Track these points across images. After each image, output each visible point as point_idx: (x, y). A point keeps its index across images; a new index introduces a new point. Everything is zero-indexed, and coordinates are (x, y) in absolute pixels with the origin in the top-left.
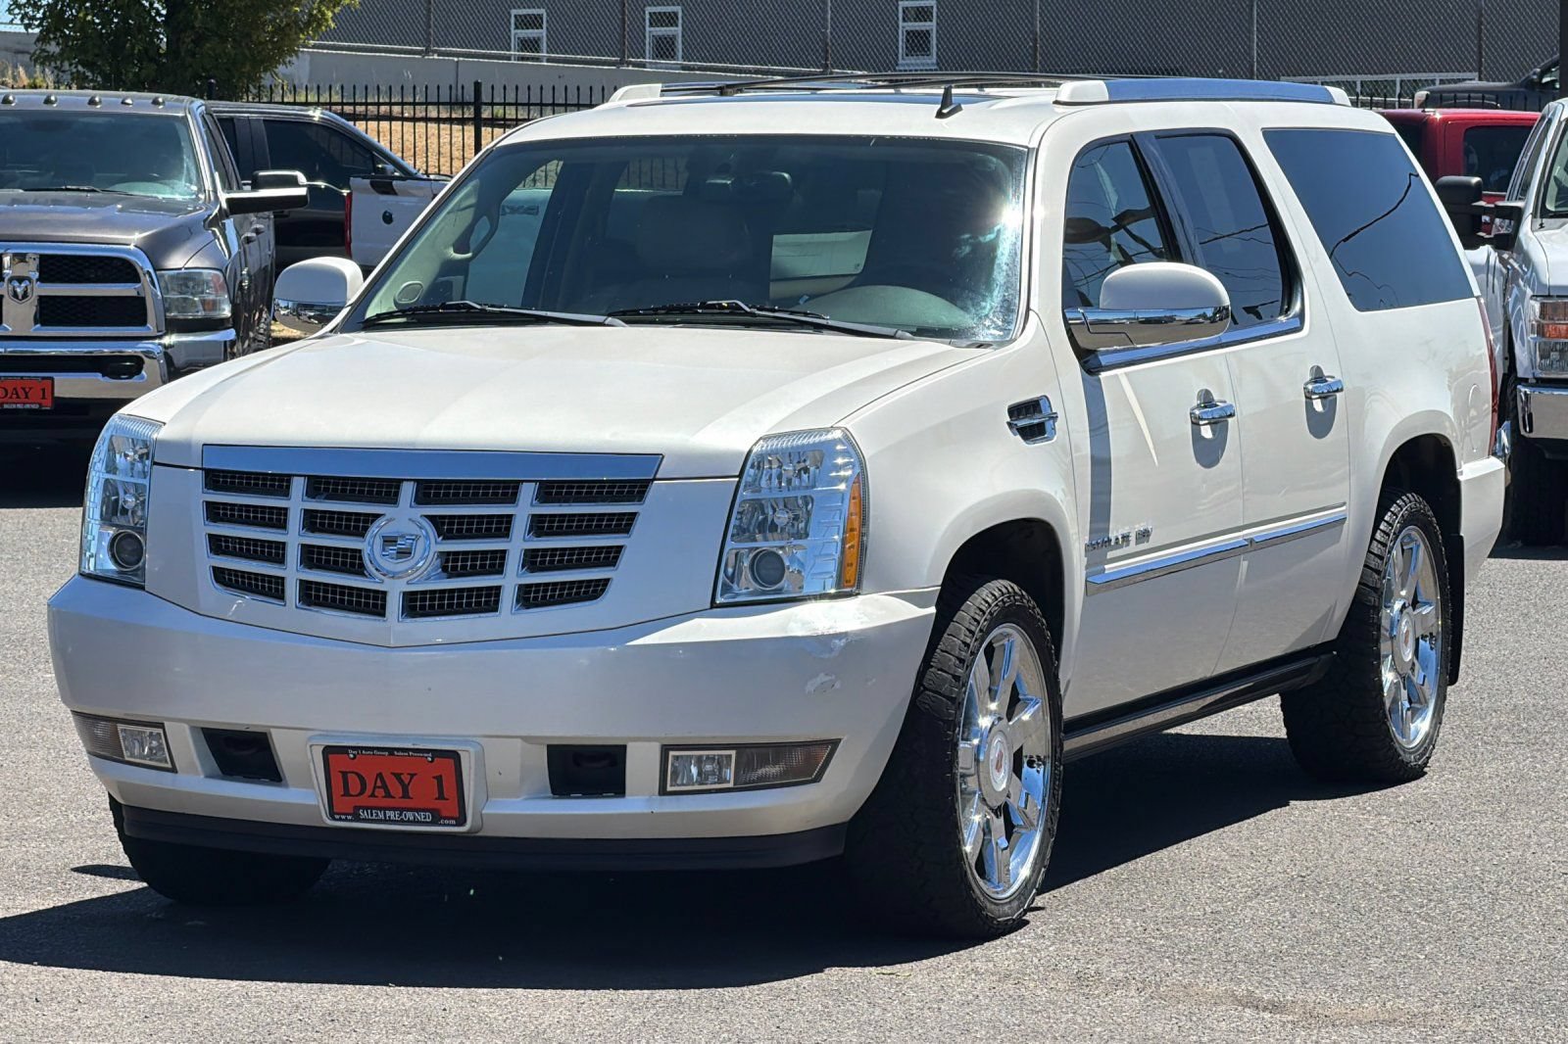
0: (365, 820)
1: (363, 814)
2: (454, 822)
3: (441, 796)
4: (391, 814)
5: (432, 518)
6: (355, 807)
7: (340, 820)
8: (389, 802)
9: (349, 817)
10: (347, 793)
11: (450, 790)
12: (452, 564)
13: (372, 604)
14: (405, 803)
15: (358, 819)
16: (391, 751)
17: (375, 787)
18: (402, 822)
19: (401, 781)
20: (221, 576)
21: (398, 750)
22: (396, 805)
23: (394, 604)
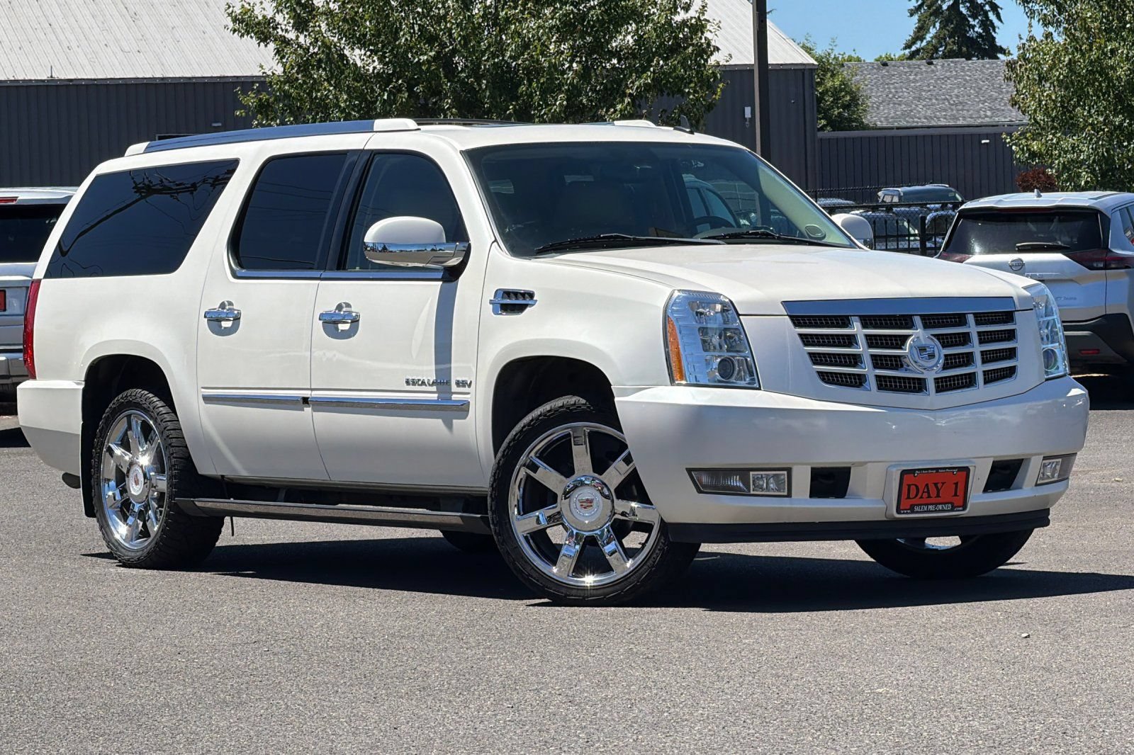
0: (917, 512)
1: (917, 509)
2: (961, 509)
3: (956, 495)
4: (931, 507)
5: (937, 336)
6: (911, 505)
7: (904, 513)
8: (930, 500)
9: (909, 511)
10: (908, 497)
11: (960, 492)
12: (950, 362)
13: (917, 386)
14: (939, 500)
15: (913, 512)
16: (937, 469)
17: (924, 492)
18: (936, 511)
19: (937, 487)
20: (824, 377)
21: (941, 469)
22: (934, 502)
23: (931, 385)
